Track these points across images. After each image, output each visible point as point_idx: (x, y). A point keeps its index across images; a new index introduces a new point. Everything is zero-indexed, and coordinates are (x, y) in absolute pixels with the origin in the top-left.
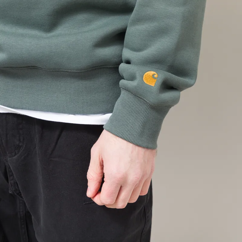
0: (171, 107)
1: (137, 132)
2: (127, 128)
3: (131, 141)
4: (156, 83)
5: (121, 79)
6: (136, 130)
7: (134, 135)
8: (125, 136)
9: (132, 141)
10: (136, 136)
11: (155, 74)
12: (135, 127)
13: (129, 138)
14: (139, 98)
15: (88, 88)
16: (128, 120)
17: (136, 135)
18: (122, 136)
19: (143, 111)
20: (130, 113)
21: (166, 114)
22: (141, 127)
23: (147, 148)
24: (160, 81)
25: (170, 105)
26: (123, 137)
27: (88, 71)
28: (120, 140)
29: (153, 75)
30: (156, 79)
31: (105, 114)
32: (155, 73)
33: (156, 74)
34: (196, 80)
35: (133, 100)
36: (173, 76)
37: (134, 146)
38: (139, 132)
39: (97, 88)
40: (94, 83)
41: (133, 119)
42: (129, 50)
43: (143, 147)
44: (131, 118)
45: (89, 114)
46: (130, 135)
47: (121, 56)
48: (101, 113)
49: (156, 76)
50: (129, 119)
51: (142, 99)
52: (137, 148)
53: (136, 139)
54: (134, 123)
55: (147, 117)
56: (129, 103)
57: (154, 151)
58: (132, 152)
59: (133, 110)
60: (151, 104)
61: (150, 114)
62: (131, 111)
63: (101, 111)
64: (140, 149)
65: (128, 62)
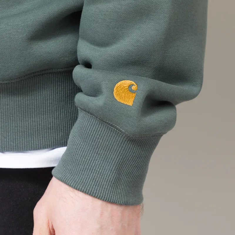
0: (162, 136)
1: (109, 180)
2: (92, 174)
3: (98, 196)
4: (135, 99)
5: (77, 92)
6: (107, 178)
7: (104, 186)
8: (88, 188)
9: (101, 196)
10: (106, 187)
11: (133, 85)
12: (104, 173)
13: (95, 191)
14: (109, 124)
15: (23, 108)
16: (92, 161)
17: (107, 185)
18: (83, 188)
19: (116, 146)
20: (95, 150)
21: (154, 148)
22: (115, 172)
23: (126, 204)
24: (142, 95)
25: (160, 134)
26: (85, 190)
27: (21, 81)
28: (81, 195)
29: (130, 86)
30: (134, 93)
31: (54, 149)
32: (133, 83)
33: (135, 84)
34: (201, 87)
35: (99, 129)
36: (164, 84)
37: (104, 203)
38: (111, 180)
39: (39, 106)
40: (33, 99)
41: (101, 159)
42: (89, 44)
43: (120, 204)
44: (96, 158)
45: (27, 150)
46: (97, 187)
47: (75, 52)
48: (48, 148)
49: (134, 88)
50: (93, 159)
51: (113, 126)
52: (109, 206)
53: (107, 192)
54: (103, 165)
55: (122, 155)
56: (92, 134)
57: (138, 207)
58: (102, 214)
59: (99, 145)
60: (128, 135)
61: (127, 150)
62: (96, 147)
63: (47, 145)
64: (115, 207)
65: (88, 65)
